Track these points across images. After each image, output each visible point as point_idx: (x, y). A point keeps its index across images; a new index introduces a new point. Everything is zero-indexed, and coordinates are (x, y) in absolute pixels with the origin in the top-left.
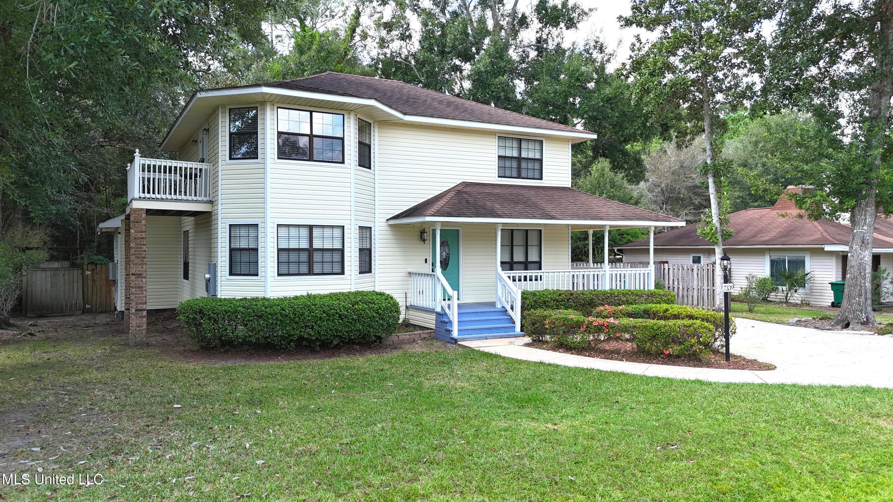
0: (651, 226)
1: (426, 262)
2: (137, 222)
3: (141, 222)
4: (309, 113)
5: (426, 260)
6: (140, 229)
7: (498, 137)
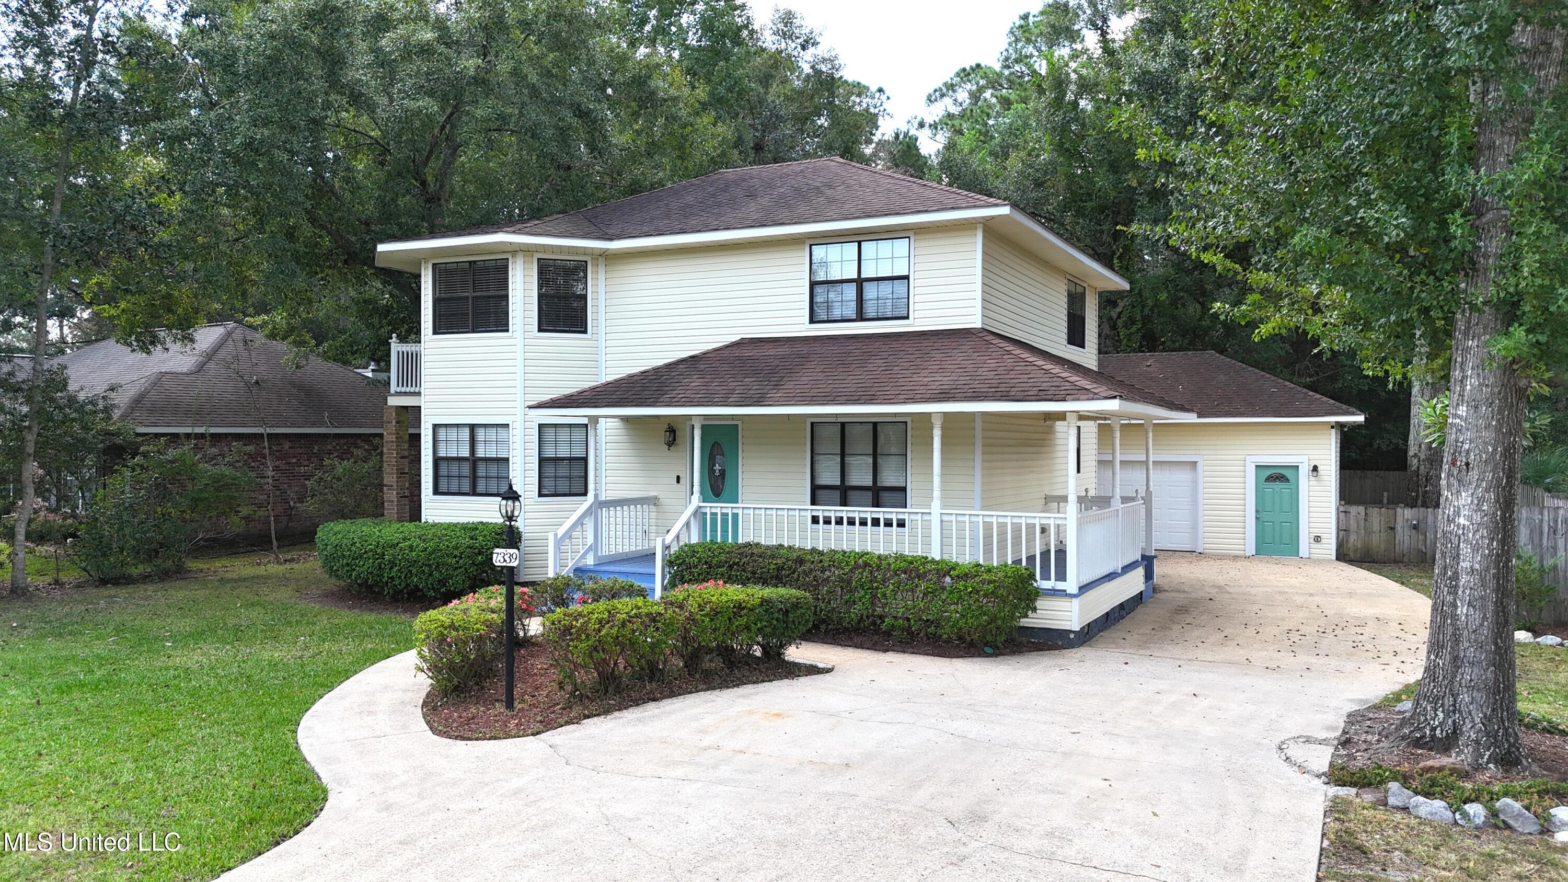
1: (678, 482)
2: (389, 423)
3: (392, 422)
5: (678, 478)
6: (391, 431)
7: (811, 246)
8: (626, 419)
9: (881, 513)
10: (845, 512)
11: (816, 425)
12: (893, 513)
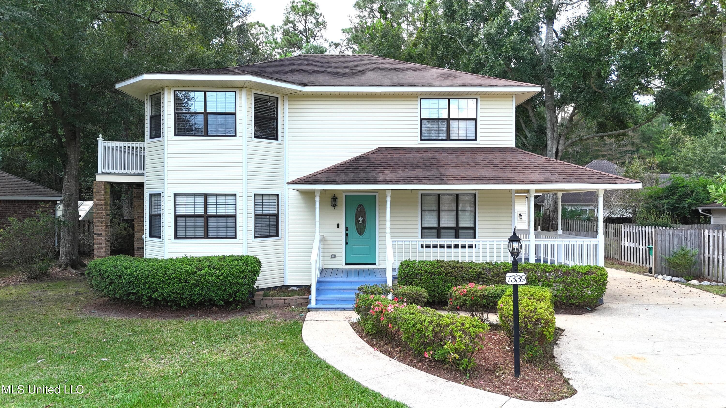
0: (598, 189)
1: (338, 227)
2: (98, 193)
3: (101, 192)
4: (203, 93)
5: (338, 225)
6: (100, 198)
7: (421, 99)
8: (301, 192)
9: (460, 241)
10: (439, 241)
11: (424, 195)
12: (467, 241)
